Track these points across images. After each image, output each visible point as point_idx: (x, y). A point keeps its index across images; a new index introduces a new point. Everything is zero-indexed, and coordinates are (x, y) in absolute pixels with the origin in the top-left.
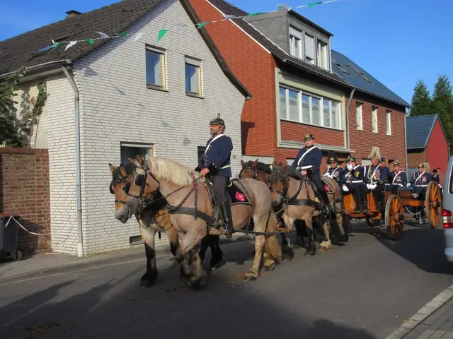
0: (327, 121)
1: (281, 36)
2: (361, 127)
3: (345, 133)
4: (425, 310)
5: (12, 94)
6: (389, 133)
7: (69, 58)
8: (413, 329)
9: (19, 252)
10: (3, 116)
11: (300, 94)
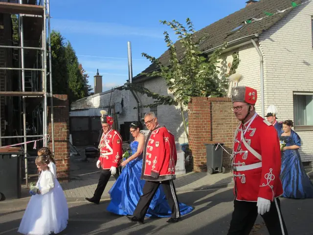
5: (216, 61)
7: (257, 33)
9: (223, 168)
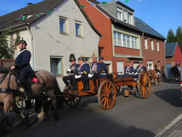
0: (133, 45)
2: (147, 48)
3: (140, 51)
4: (174, 122)
5: (6, 37)
6: (158, 50)
7: (29, 22)
8: (169, 130)
10: (3, 46)
11: (122, 35)
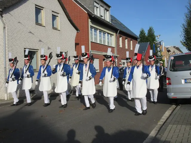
0: (108, 43)
1: (91, 6)
2: (121, 46)
3: (115, 48)
4: (164, 118)
6: (132, 49)
7: (1, 8)
8: (163, 125)
11: (98, 31)
